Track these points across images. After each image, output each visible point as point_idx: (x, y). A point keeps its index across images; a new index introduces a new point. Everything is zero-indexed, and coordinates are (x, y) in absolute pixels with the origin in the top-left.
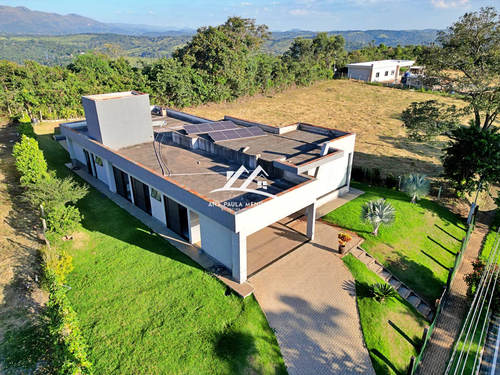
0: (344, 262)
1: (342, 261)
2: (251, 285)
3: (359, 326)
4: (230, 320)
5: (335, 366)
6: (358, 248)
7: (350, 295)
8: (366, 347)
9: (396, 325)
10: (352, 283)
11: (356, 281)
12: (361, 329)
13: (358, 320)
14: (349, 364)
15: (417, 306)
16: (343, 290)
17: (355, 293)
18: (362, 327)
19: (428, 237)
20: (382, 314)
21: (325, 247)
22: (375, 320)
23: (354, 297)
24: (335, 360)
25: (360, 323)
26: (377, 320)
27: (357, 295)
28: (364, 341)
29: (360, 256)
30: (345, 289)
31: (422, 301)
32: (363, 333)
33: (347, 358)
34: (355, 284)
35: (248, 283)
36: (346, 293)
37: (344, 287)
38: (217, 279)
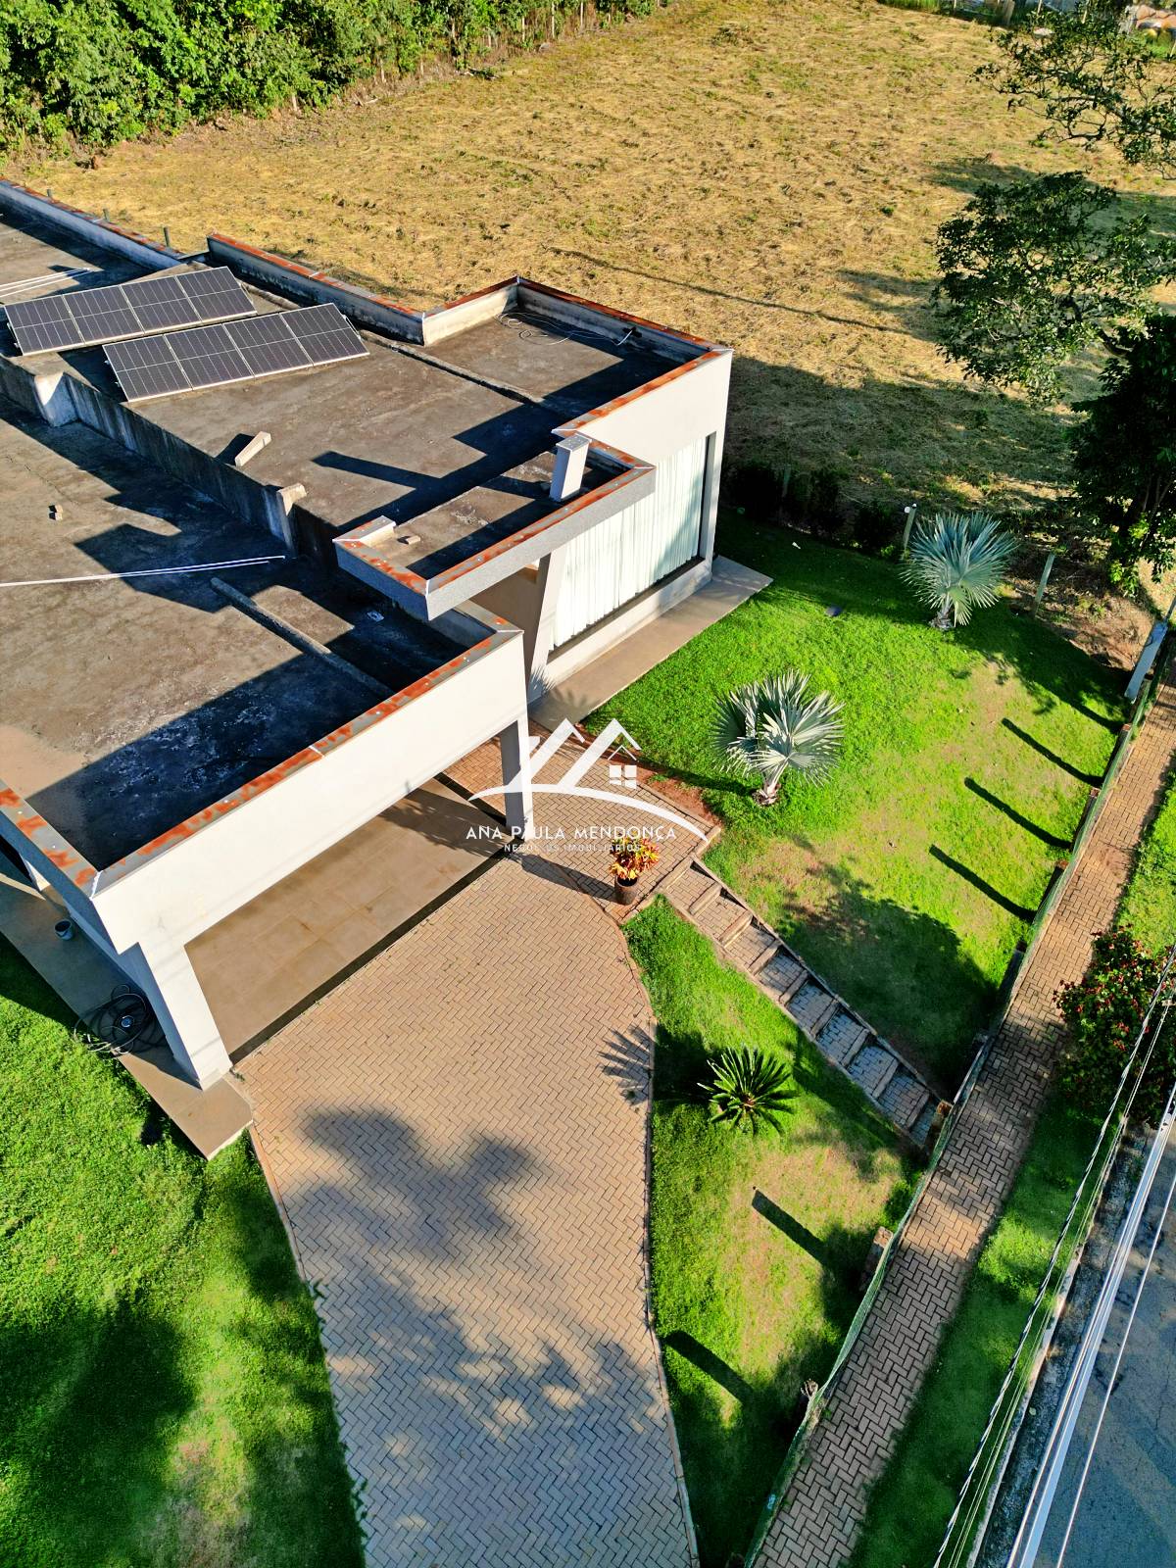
0: (631, 941)
1: (623, 938)
2: (246, 1095)
3: (641, 1234)
4: (137, 1272)
6: (694, 866)
7: (631, 1096)
8: (654, 1325)
9: (783, 1207)
10: (646, 1040)
11: (661, 1030)
12: (649, 1249)
13: (642, 1209)
15: (877, 1094)
16: (604, 1076)
17: (650, 1090)
18: (651, 1240)
19: (970, 783)
20: (736, 1169)
21: (569, 872)
22: (701, 1207)
23: (644, 1106)
25: (648, 1222)
26: (713, 1202)
27: (657, 1095)
28: (651, 1304)
29: (696, 908)
30: (611, 1071)
31: (901, 1068)
32: (651, 1268)
34: (657, 1048)
35: (234, 1084)
36: (614, 1087)
37: (612, 1064)
38: (118, 1069)
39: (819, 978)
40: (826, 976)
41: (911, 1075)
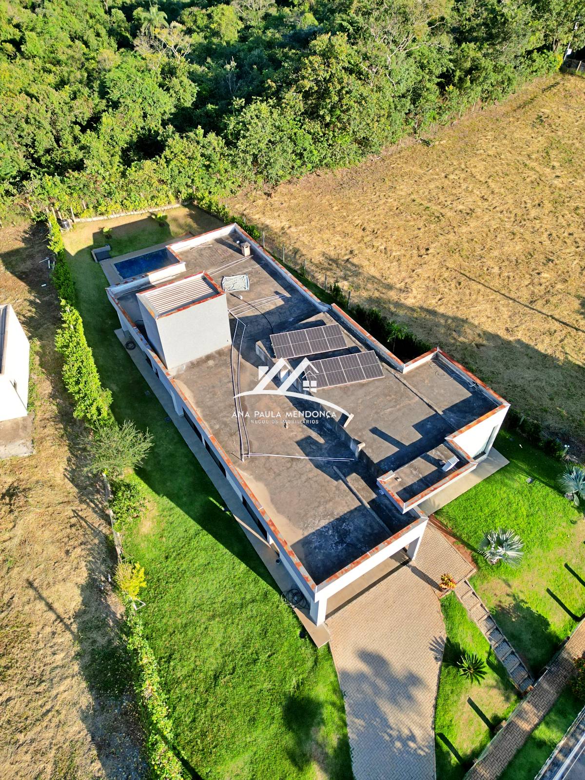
0: (442, 606)
1: (439, 604)
2: (328, 631)
3: (433, 702)
5: (398, 744)
6: (465, 582)
7: (436, 658)
8: (434, 729)
9: (476, 703)
10: (443, 641)
11: (448, 639)
12: (436, 707)
13: (434, 694)
14: (412, 744)
15: (511, 671)
16: (429, 650)
17: (442, 658)
18: (436, 704)
19: (566, 566)
20: (464, 690)
21: (425, 575)
22: (453, 698)
23: (439, 663)
24: (400, 738)
25: (436, 699)
26: (456, 698)
27: (444, 660)
28: (434, 722)
29: (464, 597)
30: (431, 649)
31: (520, 664)
32: (435, 713)
33: (412, 738)
34: (446, 645)
35: (325, 626)
36: (432, 654)
37: (432, 647)
38: (294, 613)
39: (500, 629)
40: (502, 628)
41: (523, 667)
